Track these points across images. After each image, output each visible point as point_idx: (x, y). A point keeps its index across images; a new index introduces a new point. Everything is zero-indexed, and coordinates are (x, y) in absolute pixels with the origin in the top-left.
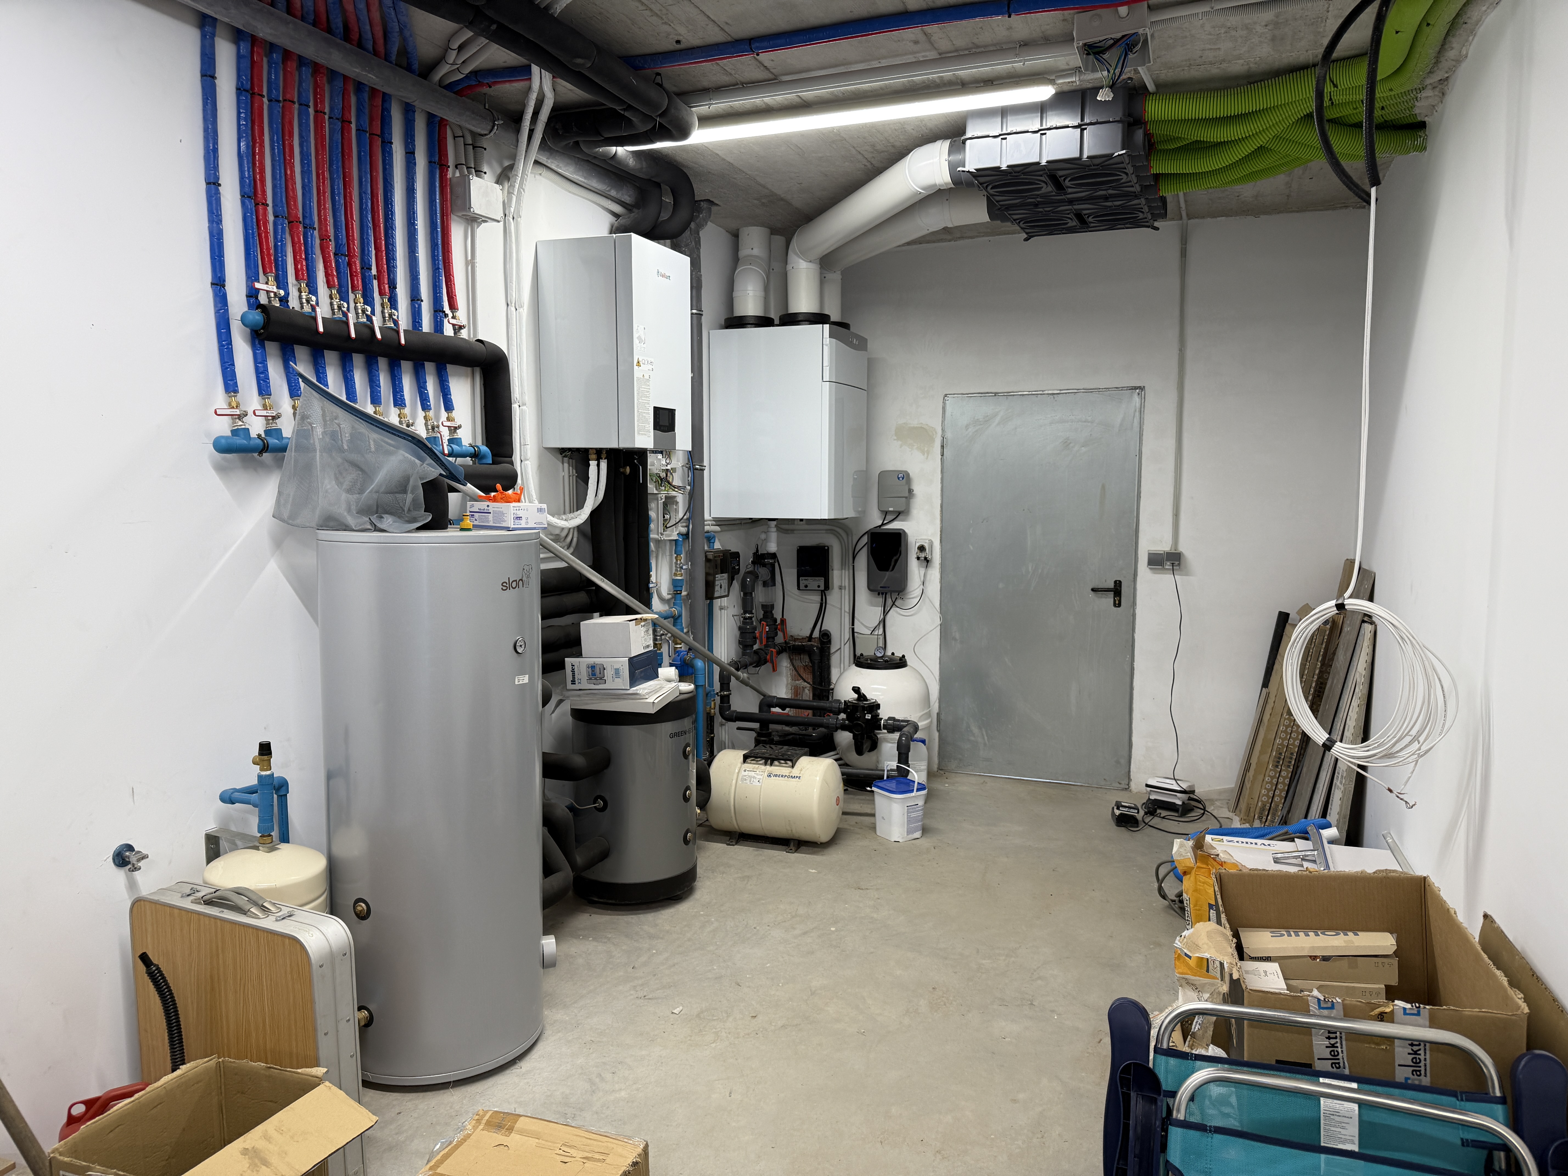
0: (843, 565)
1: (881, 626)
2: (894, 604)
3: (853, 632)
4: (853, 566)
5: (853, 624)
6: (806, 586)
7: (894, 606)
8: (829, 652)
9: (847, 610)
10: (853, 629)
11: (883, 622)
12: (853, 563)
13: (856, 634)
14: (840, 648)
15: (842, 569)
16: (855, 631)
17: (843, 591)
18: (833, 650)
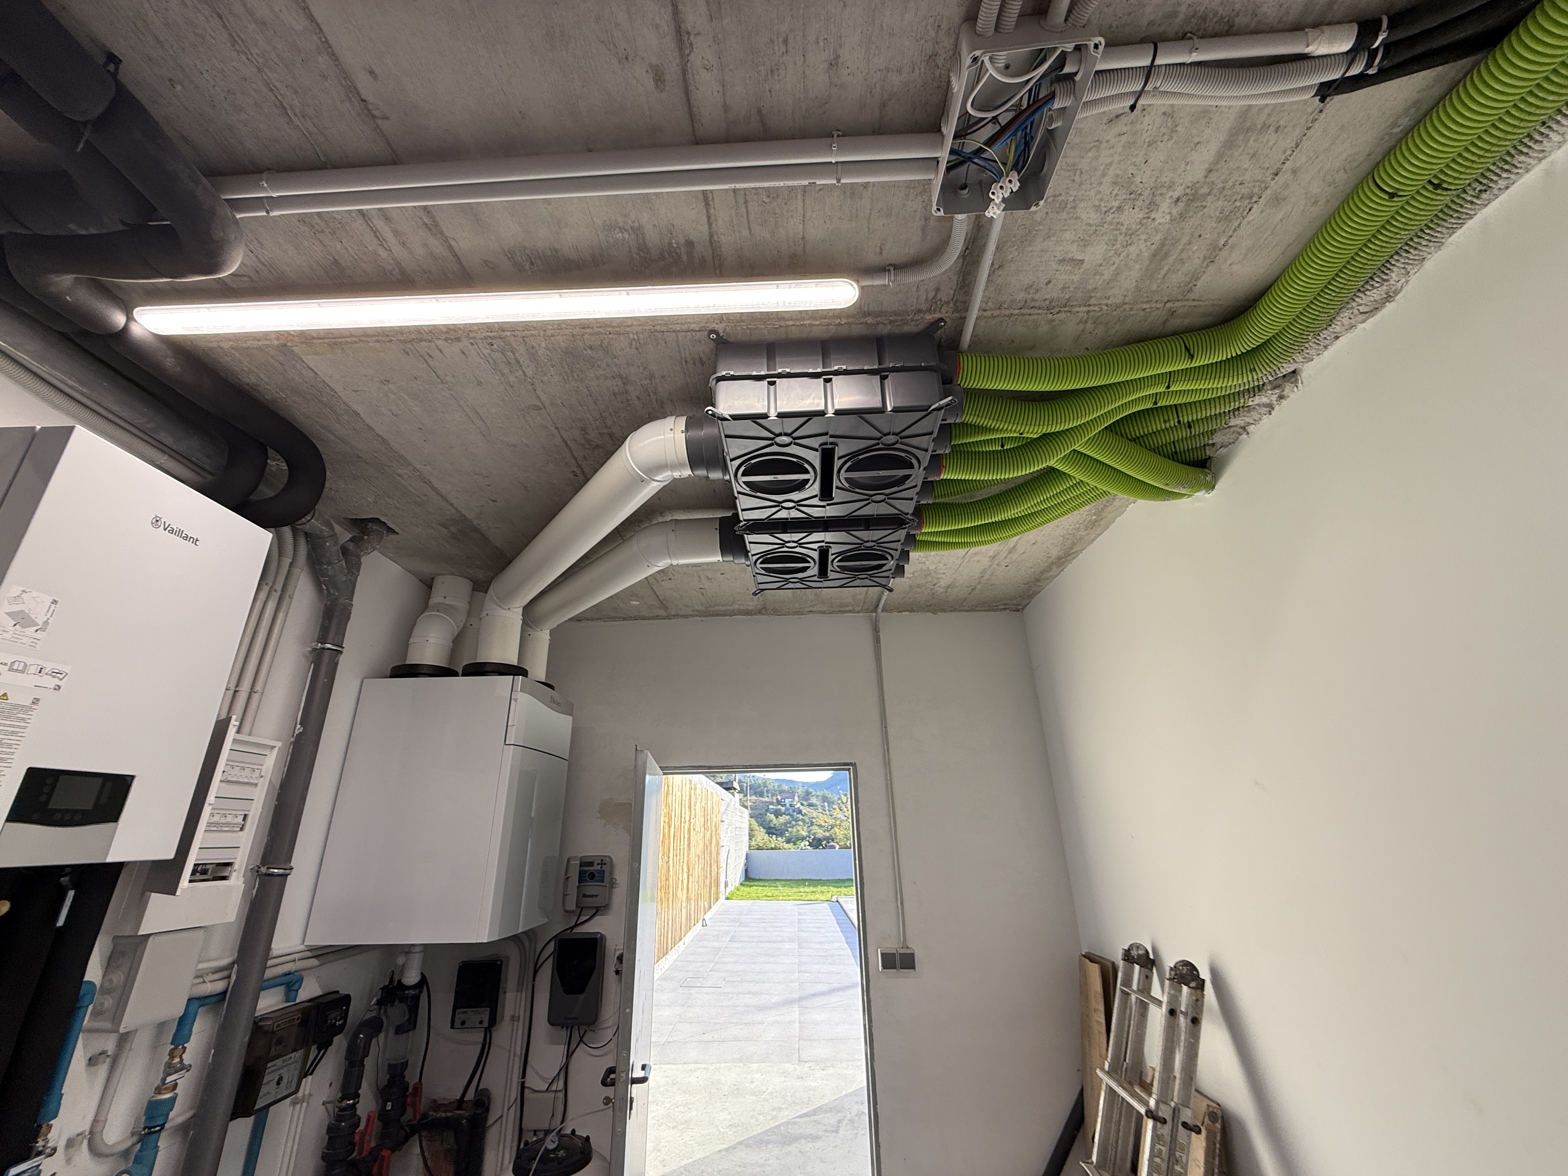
0: (519, 988)
1: (562, 1076)
2: (581, 1040)
3: (523, 1087)
4: (533, 985)
5: (524, 1076)
6: (463, 1023)
7: (582, 1043)
8: (485, 1127)
9: (518, 1052)
10: (523, 1083)
11: (565, 1069)
12: (534, 980)
13: (526, 1091)
14: (502, 1116)
15: (518, 991)
16: (526, 1085)
17: (516, 1023)
18: (490, 1121)
